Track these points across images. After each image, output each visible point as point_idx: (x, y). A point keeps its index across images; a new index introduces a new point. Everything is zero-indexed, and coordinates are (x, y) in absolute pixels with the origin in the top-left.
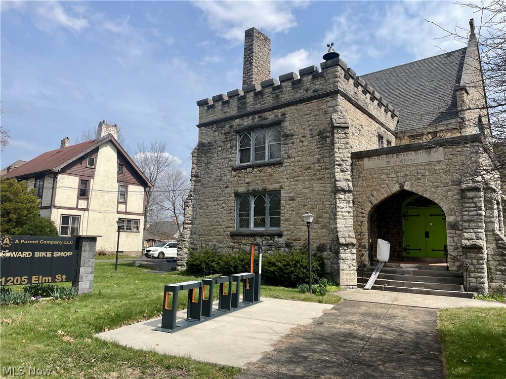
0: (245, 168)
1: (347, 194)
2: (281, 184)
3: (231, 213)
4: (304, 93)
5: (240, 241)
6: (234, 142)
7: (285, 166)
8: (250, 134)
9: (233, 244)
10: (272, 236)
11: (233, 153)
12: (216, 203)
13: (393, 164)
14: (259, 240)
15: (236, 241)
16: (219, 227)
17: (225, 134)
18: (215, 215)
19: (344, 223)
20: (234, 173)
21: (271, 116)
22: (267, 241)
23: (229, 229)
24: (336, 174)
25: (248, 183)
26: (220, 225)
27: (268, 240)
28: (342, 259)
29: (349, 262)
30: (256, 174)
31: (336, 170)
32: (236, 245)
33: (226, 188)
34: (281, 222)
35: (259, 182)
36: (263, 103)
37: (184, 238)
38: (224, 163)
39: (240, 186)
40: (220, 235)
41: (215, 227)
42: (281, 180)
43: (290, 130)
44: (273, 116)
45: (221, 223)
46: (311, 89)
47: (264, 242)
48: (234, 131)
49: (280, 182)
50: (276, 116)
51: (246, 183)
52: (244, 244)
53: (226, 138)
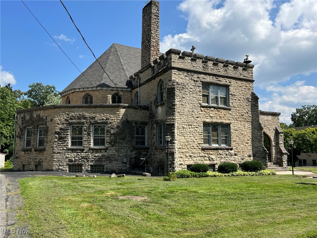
3: (202, 134)
7: (232, 111)
8: (208, 86)
10: (227, 149)
11: (201, 96)
14: (220, 152)
15: (206, 152)
16: (193, 143)
17: (194, 81)
18: (190, 135)
20: (202, 109)
22: (225, 152)
23: (201, 145)
25: (212, 117)
30: (216, 113)
32: (206, 155)
33: (197, 118)
34: (232, 142)
39: (207, 118)
40: (194, 149)
41: (191, 143)
42: (230, 119)
43: (234, 92)
44: (225, 81)
45: (195, 140)
46: (242, 74)
47: (223, 153)
48: (201, 82)
49: (230, 120)
50: (226, 81)
51: (210, 117)
52: (212, 154)
53: (196, 84)
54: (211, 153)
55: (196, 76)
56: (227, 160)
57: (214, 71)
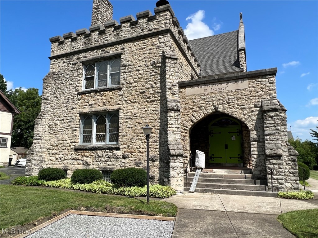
0: (89, 92)
1: (176, 113)
2: (119, 106)
3: (76, 130)
4: (140, 32)
5: (83, 154)
6: (80, 71)
7: (124, 91)
8: (94, 65)
9: (77, 157)
10: (111, 149)
11: (79, 80)
12: (63, 122)
13: (210, 92)
14: (99, 152)
15: (79, 154)
16: (65, 142)
17: (73, 65)
18: (61, 132)
19: (174, 137)
20: (79, 97)
21: (112, 51)
22: (106, 154)
23: (74, 144)
24: (167, 96)
25: (91, 105)
26: (66, 141)
27: (107, 152)
28: (173, 168)
29: (178, 170)
30: (98, 98)
31: (168, 93)
32: (80, 157)
33: (72, 109)
34: (119, 137)
35: (101, 104)
36: (106, 39)
37: (33, 152)
38: (71, 88)
39: (85, 108)
40: (66, 149)
41: (62, 142)
42: (120, 102)
43: (128, 61)
44: (114, 49)
45: (67, 138)
46: (146, 28)
47: (104, 154)
48: (81, 62)
49: (119, 104)
50: (116, 50)
51: (90, 105)
52: (87, 156)
53: (74, 68)
54: (86, 154)
55: (75, 58)
56: (109, 165)
57: (100, 42)
